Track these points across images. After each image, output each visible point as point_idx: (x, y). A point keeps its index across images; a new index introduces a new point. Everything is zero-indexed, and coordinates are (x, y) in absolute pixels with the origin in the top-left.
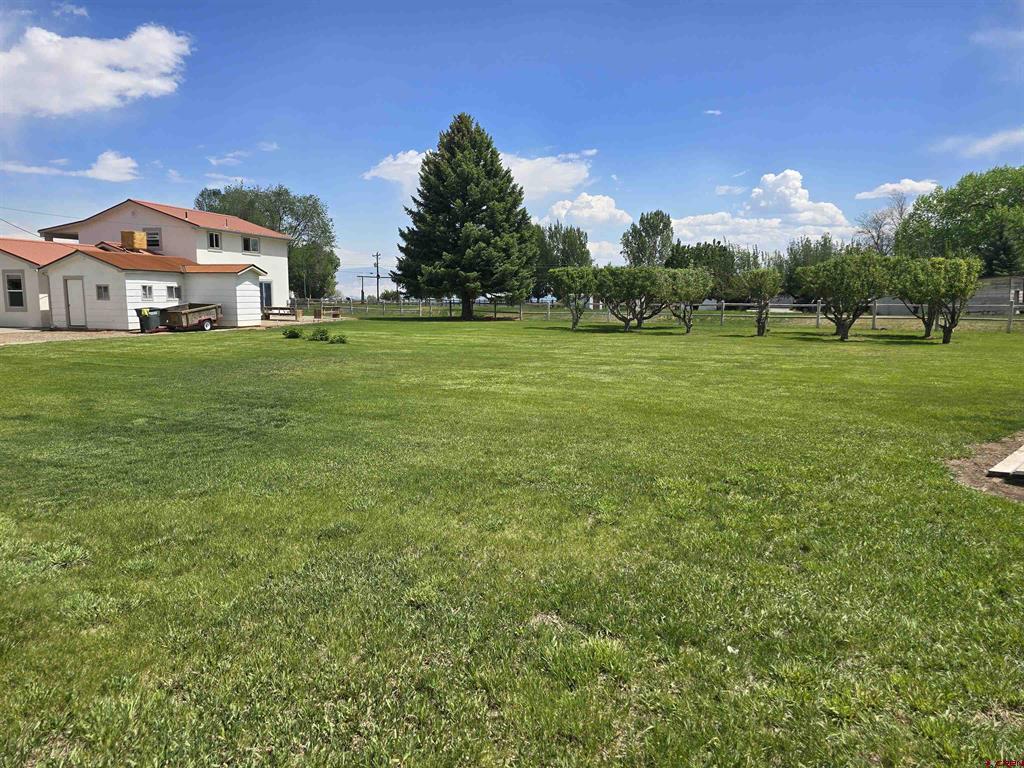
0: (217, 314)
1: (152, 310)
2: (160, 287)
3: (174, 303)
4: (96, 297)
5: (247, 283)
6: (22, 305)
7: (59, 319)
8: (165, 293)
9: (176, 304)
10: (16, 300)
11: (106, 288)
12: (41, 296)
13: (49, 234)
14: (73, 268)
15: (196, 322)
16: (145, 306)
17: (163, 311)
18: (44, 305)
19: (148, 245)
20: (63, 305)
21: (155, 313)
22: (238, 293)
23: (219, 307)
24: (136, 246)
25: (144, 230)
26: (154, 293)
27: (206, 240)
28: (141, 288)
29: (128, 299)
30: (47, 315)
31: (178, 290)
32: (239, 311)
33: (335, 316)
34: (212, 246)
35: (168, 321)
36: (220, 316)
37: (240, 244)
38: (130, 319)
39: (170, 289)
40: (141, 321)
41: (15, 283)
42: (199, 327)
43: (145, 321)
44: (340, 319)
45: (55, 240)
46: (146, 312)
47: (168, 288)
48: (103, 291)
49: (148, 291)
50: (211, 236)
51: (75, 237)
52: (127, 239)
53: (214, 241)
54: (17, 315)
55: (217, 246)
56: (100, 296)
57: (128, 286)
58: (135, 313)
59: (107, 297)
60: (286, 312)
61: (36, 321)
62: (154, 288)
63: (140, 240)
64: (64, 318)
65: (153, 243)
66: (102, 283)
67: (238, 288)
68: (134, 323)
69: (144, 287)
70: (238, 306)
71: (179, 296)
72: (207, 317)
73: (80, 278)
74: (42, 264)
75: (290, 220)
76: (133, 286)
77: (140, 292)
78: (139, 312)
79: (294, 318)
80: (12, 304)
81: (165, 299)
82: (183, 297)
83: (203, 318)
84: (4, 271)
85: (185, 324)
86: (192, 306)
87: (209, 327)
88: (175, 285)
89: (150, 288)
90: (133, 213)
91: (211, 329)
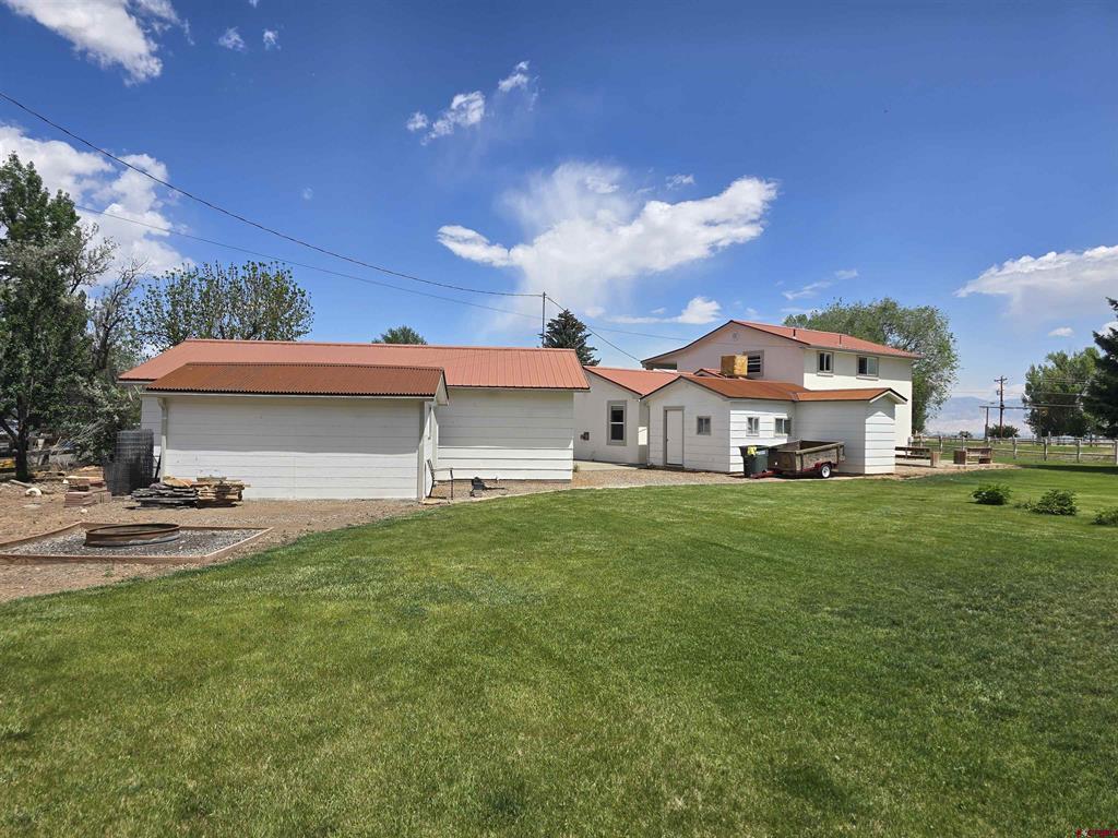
0: (838, 456)
1: (760, 448)
2: (768, 419)
3: (782, 440)
4: (695, 431)
5: (879, 413)
6: (622, 439)
7: (656, 457)
8: (772, 427)
9: (785, 441)
10: (617, 433)
11: (708, 421)
12: (640, 429)
13: (650, 364)
14: (674, 398)
15: (812, 465)
16: (751, 443)
17: (772, 450)
18: (643, 440)
19: (749, 371)
20: (661, 440)
21: (763, 452)
22: (868, 428)
23: (842, 446)
24: (737, 372)
25: (744, 354)
26: (761, 426)
27: (815, 361)
28: (746, 420)
29: (732, 435)
30: (645, 450)
31: (788, 422)
32: (867, 453)
33: (982, 461)
34: (822, 369)
35: (777, 463)
36: (842, 458)
37: (855, 366)
38: (732, 459)
39: (778, 421)
40: (745, 462)
41: (617, 415)
42: (815, 473)
43: (749, 462)
44: (993, 465)
45: (655, 370)
46: (752, 451)
47: (777, 420)
48: (703, 424)
49: (753, 423)
50: (822, 356)
51: (674, 367)
52: (728, 362)
53: (824, 364)
54: (617, 449)
55: (828, 369)
56: (700, 431)
57: (733, 418)
58: (739, 452)
59: (708, 431)
60: (909, 453)
61: (633, 458)
62: (760, 421)
63: (741, 364)
64: (661, 455)
65: (755, 367)
66: (704, 414)
67: (867, 421)
68: (737, 464)
69: (750, 420)
70: (867, 445)
71: (788, 431)
72: (825, 460)
73: (681, 409)
74: (644, 394)
75: (897, 339)
76: (738, 417)
77: (745, 426)
78: (744, 450)
79: (928, 462)
80: (613, 438)
81: (772, 434)
82: (793, 432)
83: (821, 460)
84: (609, 402)
85: (798, 469)
86: (804, 444)
87: (826, 474)
88: (784, 416)
89: (757, 420)
90: (735, 336)
91: (832, 475)
